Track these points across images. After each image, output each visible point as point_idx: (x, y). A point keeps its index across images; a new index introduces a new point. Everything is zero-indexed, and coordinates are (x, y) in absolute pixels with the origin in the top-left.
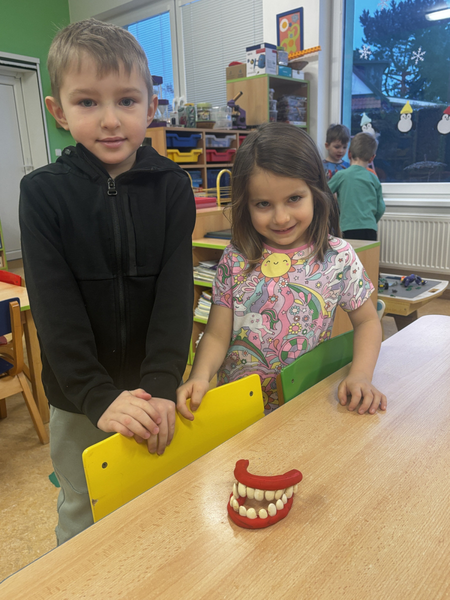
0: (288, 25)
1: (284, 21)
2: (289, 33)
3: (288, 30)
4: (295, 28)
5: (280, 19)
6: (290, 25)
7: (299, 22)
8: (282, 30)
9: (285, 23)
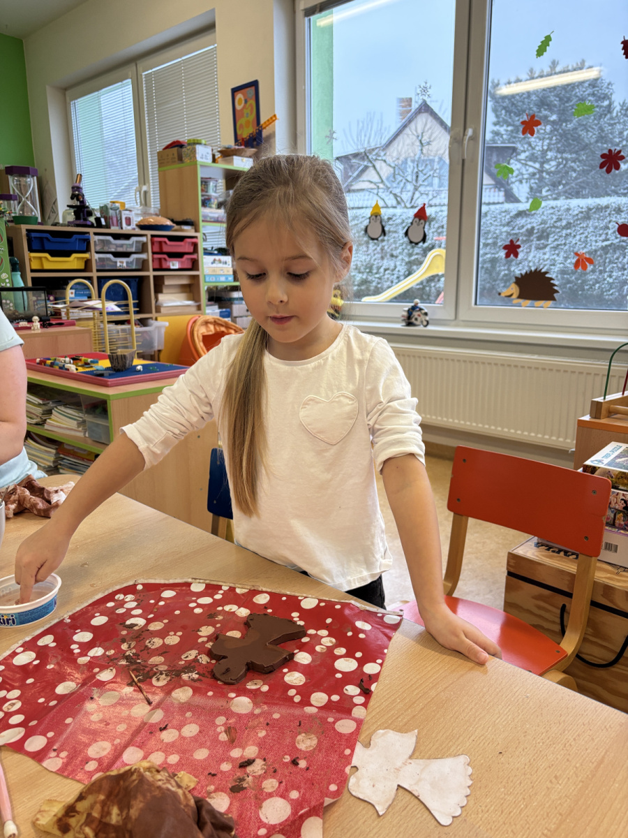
0: (243, 102)
1: (239, 96)
2: (245, 111)
3: (244, 107)
4: (251, 105)
5: (236, 93)
6: (246, 102)
7: (254, 97)
8: (238, 107)
9: (240, 99)
